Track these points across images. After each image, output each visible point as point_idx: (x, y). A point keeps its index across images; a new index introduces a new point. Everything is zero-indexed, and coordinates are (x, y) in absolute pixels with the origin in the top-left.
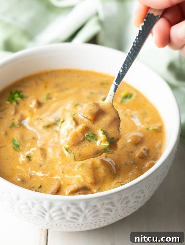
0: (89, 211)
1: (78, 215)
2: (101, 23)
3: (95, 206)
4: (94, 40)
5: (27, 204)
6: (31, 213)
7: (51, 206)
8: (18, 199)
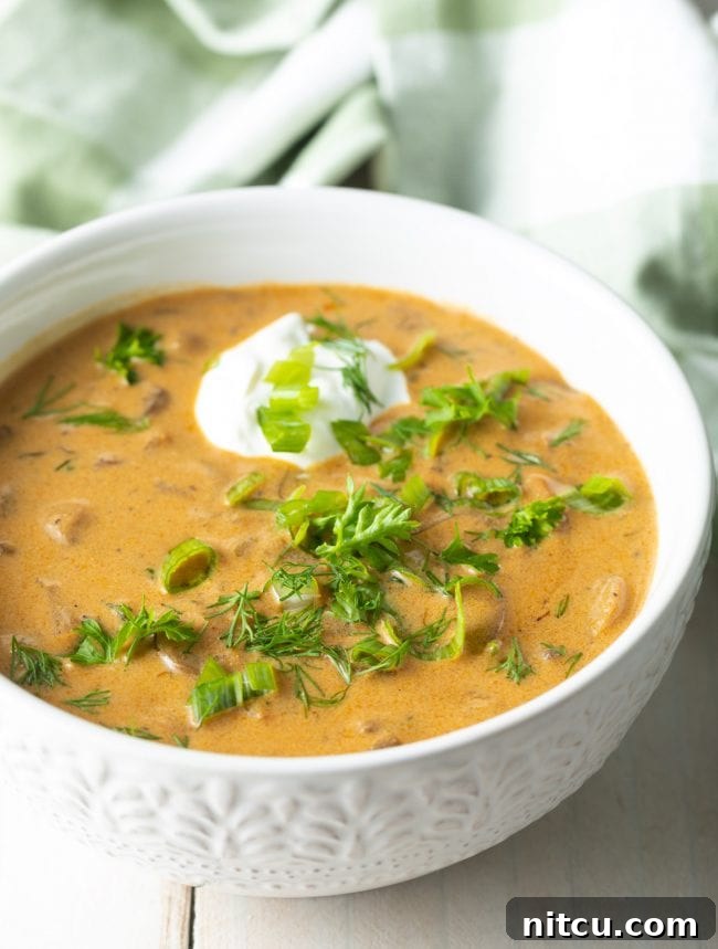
0: (374, 817)
1: (335, 834)
2: (385, 113)
3: (400, 797)
4: (361, 176)
5: (139, 796)
6: (153, 831)
7: (234, 798)
8: (105, 776)
